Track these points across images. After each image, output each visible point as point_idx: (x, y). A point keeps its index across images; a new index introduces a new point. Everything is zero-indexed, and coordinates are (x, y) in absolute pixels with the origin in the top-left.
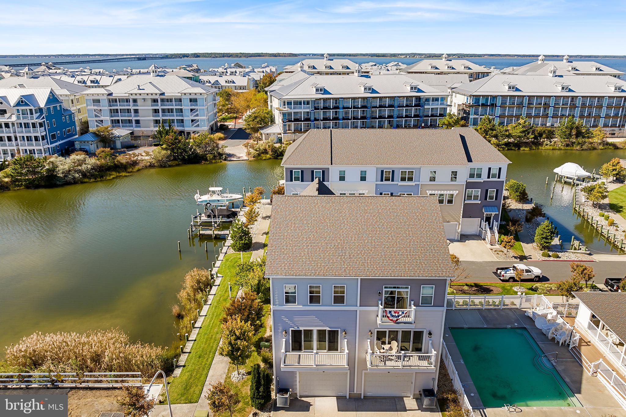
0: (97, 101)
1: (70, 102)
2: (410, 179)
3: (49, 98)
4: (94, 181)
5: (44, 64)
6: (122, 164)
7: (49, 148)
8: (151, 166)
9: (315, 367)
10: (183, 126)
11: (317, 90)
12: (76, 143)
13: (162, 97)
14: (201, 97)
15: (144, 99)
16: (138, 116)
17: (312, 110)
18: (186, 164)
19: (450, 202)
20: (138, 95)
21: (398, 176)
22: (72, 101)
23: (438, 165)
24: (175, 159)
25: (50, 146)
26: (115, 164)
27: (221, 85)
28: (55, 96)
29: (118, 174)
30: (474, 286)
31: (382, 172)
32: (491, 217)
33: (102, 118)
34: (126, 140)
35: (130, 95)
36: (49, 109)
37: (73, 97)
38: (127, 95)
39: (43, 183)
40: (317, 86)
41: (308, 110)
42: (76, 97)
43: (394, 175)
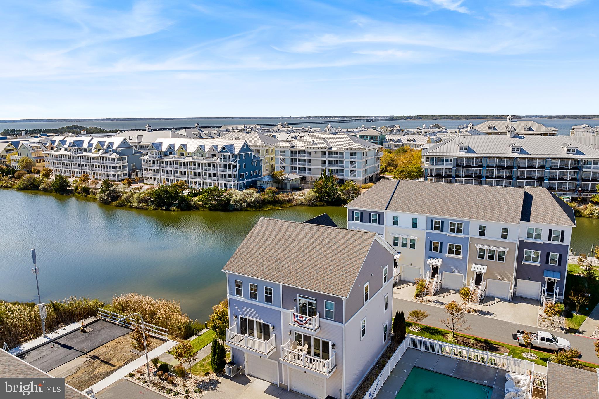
0: (282, 152)
1: (265, 152)
2: (459, 231)
3: (243, 147)
4: (254, 211)
5: (280, 123)
6: (280, 200)
7: (237, 184)
8: (302, 204)
9: (246, 348)
10: (343, 175)
11: (461, 149)
12: (258, 182)
13: (330, 150)
14: (359, 152)
15: (316, 152)
16: (310, 165)
17: (453, 167)
18: (329, 206)
19: (501, 259)
20: (312, 148)
21: (447, 227)
22: (267, 151)
23: (487, 220)
24: (321, 200)
25: (238, 183)
26: (275, 200)
27: (402, 143)
28: (248, 146)
29: (273, 207)
30: (483, 342)
31: (432, 221)
32: (554, 283)
33: (284, 165)
34: (295, 183)
35: (306, 148)
36: (242, 155)
37: (267, 148)
38: (304, 148)
39: (221, 208)
40: (461, 145)
41: (450, 167)
42: (271, 148)
43: (443, 225)
